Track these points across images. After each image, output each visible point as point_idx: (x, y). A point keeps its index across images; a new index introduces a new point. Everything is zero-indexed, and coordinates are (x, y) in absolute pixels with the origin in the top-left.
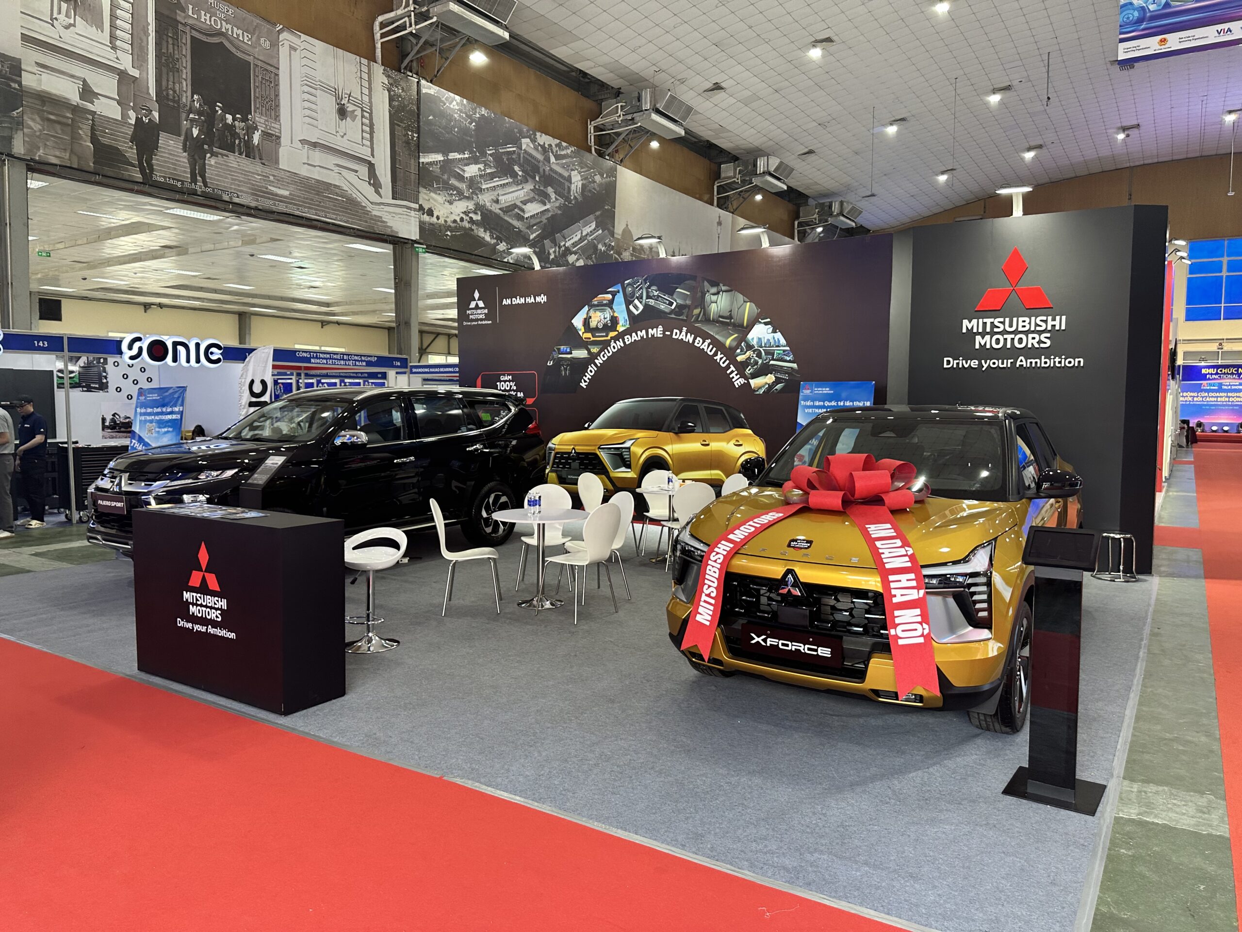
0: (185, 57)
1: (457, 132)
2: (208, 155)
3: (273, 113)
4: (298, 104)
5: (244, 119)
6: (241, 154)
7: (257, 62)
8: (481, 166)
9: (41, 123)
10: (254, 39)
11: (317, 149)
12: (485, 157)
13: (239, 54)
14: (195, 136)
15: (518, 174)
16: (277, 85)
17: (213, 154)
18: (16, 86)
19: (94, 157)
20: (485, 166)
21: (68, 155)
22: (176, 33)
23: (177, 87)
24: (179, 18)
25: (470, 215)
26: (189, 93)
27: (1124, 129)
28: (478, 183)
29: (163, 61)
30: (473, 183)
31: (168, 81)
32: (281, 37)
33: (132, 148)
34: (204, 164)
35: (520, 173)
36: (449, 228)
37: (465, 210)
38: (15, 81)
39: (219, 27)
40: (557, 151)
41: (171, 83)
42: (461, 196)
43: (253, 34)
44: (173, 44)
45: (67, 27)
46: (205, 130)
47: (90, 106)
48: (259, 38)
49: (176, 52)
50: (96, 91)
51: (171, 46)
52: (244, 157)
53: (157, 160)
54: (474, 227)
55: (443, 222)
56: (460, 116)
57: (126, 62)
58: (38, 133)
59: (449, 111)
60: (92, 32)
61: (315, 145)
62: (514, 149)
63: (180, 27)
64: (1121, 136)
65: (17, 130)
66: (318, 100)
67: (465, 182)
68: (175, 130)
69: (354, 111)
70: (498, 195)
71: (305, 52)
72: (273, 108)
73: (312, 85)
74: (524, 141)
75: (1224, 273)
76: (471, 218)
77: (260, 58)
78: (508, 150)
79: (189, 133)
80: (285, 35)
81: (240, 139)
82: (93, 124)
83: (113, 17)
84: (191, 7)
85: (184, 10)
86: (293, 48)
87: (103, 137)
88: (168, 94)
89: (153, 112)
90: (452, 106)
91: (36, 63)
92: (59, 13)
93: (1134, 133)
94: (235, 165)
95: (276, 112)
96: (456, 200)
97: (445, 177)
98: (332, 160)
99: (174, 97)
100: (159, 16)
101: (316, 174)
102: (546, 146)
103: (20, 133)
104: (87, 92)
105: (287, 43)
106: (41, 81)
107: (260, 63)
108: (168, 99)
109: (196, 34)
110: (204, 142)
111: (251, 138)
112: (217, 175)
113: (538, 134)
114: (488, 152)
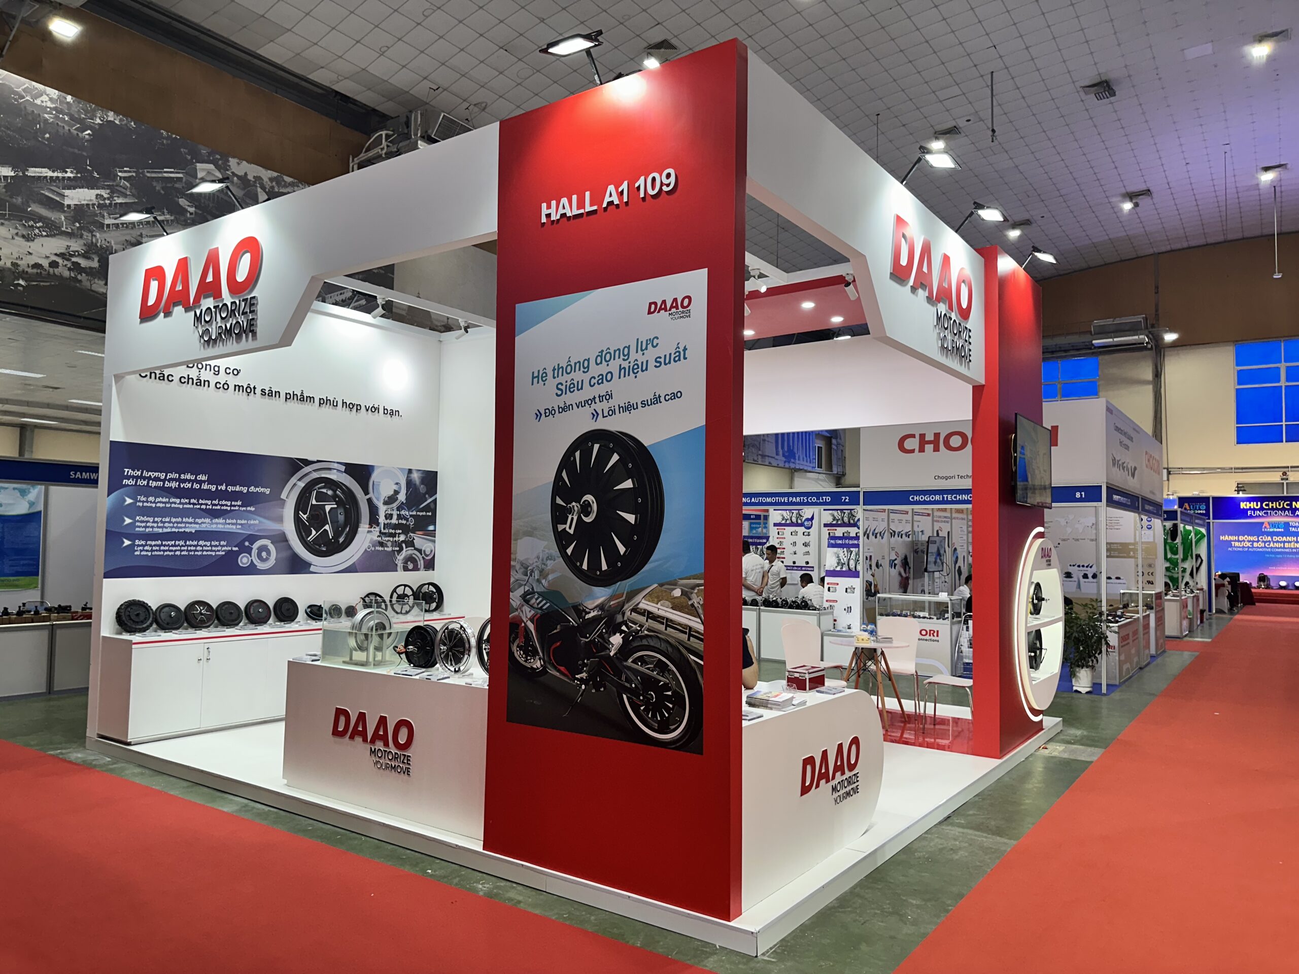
1: (48, 139)
8: (105, 193)
12: (114, 180)
15: (187, 211)
20: (112, 192)
25: (74, 259)
27: (1131, 196)
28: (96, 215)
30: (80, 212)
35: (192, 210)
36: (23, 275)
37: (63, 251)
40: (273, 187)
42: (53, 230)
54: (82, 277)
55: (9, 265)
56: (57, 117)
59: (30, 109)
62: (180, 175)
64: (1127, 206)
67: (64, 212)
70: (141, 235)
74: (199, 166)
75: (1283, 383)
76: (76, 264)
78: (166, 175)
90: (38, 102)
93: (1144, 201)
96: (42, 236)
97: (19, 200)
102: (250, 177)
113: (233, 162)
114: (120, 174)
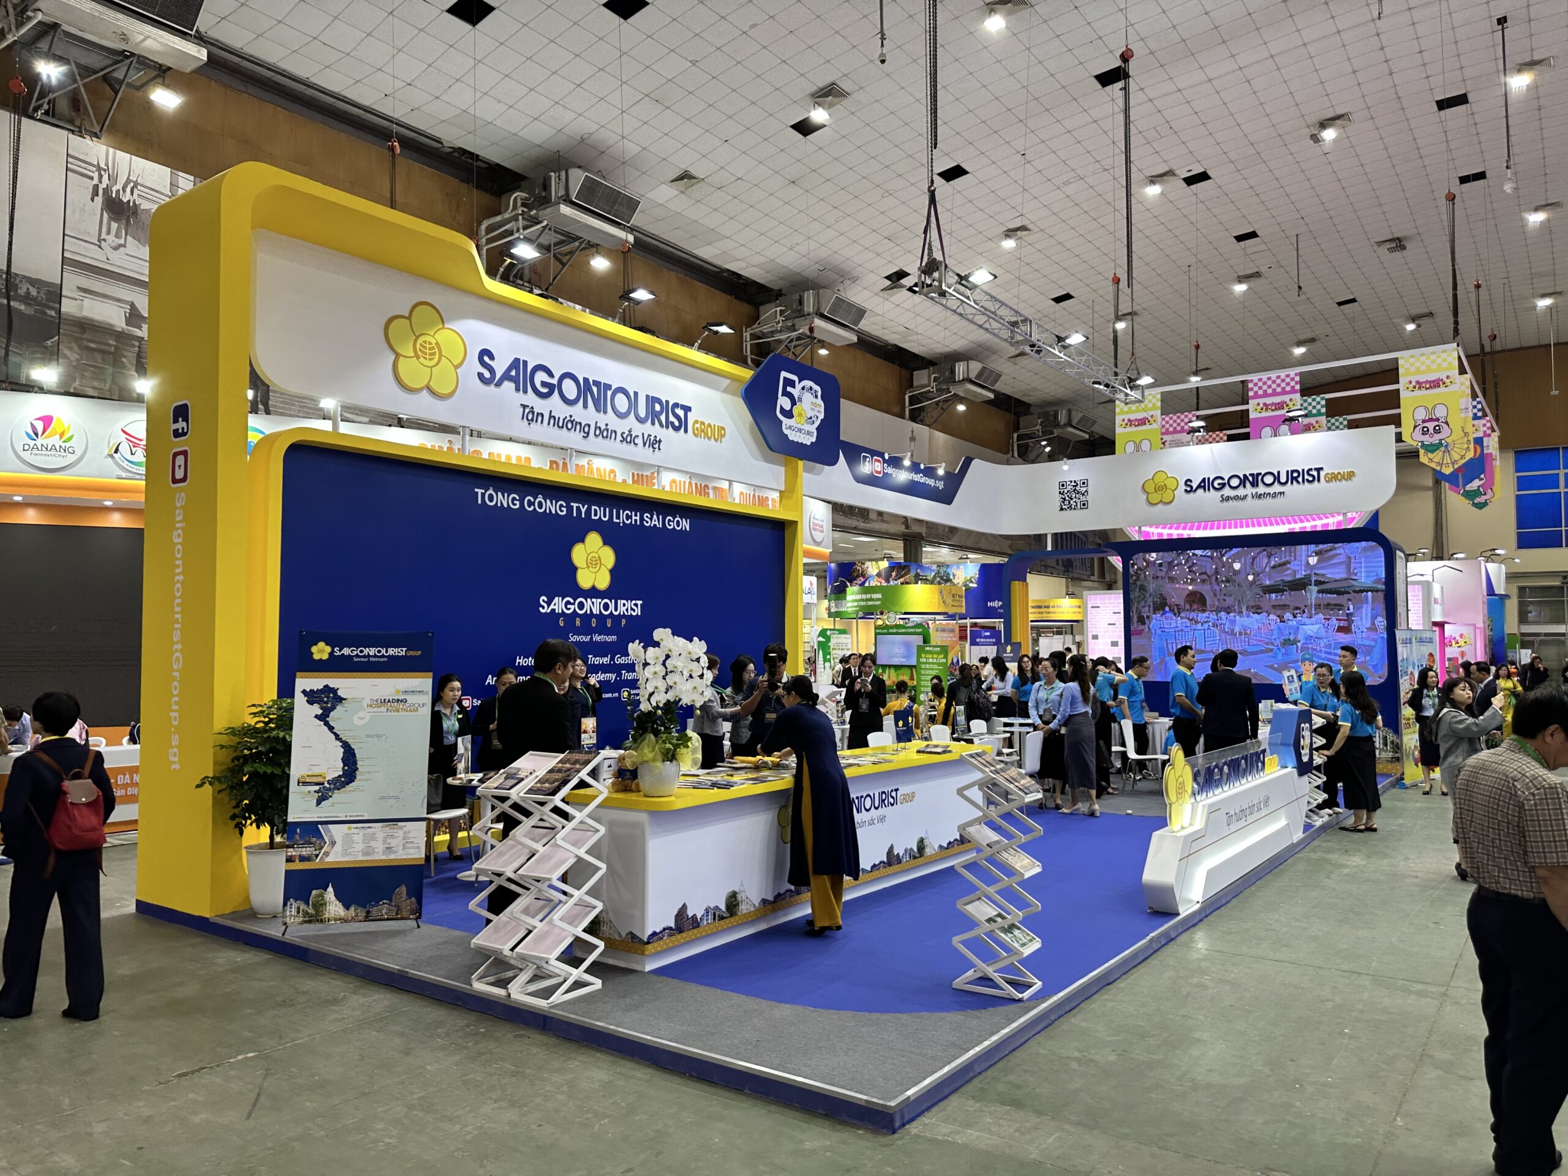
9: (79, 352)
18: (53, 313)
21: (108, 386)
38: (51, 308)
47: (136, 332)
58: (75, 364)
65: (50, 361)
82: (139, 351)
91: (78, 287)
92: (108, 233)
103: (54, 365)
104: (134, 317)
106: (82, 306)
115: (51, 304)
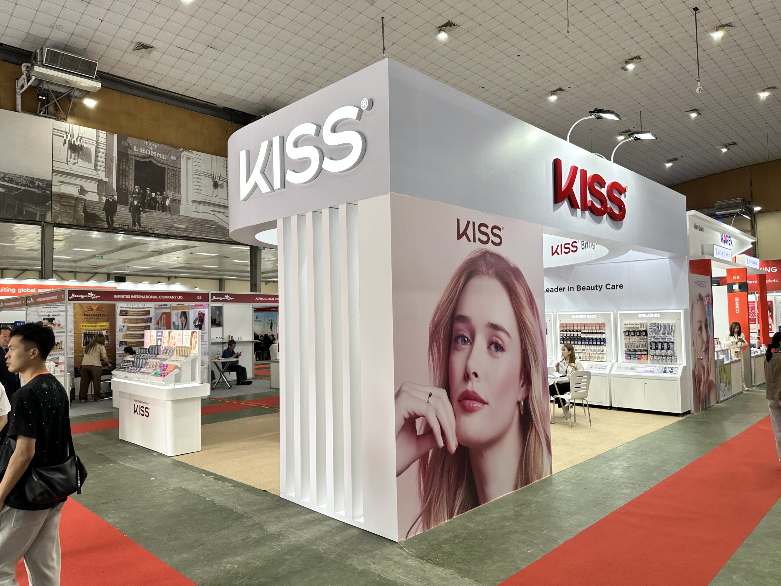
0: (132, 169)
2: (142, 213)
3: (177, 190)
4: (191, 184)
5: (162, 194)
6: (159, 210)
7: (169, 167)
9: (60, 207)
10: (168, 157)
11: (201, 204)
13: (160, 165)
14: (135, 204)
16: (179, 176)
17: (145, 212)
18: (49, 192)
19: (85, 219)
21: (72, 220)
22: (128, 160)
23: (127, 184)
24: (129, 153)
26: (133, 186)
27: (726, 146)
29: (120, 173)
31: (122, 181)
32: (182, 154)
33: (103, 213)
34: (140, 217)
39: (149, 154)
41: (124, 183)
43: (167, 155)
44: (126, 165)
45: (74, 164)
46: (141, 201)
47: (84, 197)
48: (170, 156)
49: (127, 168)
50: (87, 190)
51: (124, 166)
52: (161, 211)
53: (116, 217)
57: (102, 176)
58: (58, 211)
60: (86, 164)
61: (200, 202)
63: (130, 157)
64: (724, 150)
65: (48, 211)
66: (202, 181)
68: (125, 203)
69: (222, 184)
71: (195, 160)
72: (177, 187)
73: (198, 174)
77: (171, 165)
79: (132, 203)
80: (185, 153)
81: (159, 203)
82: (85, 205)
83: (96, 156)
84: (135, 147)
85: (131, 148)
86: (188, 158)
87: (90, 210)
88: (122, 187)
89: (115, 196)
91: (59, 181)
92: (71, 158)
93: (732, 147)
94: (156, 216)
95: (178, 189)
98: (210, 209)
99: (125, 188)
100: (119, 153)
101: (200, 216)
103: (50, 212)
104: (82, 191)
105: (185, 157)
106: (61, 188)
107: (170, 168)
108: (122, 190)
109: (137, 159)
110: (140, 206)
111: (165, 202)
112: (146, 221)
115: (48, 189)
